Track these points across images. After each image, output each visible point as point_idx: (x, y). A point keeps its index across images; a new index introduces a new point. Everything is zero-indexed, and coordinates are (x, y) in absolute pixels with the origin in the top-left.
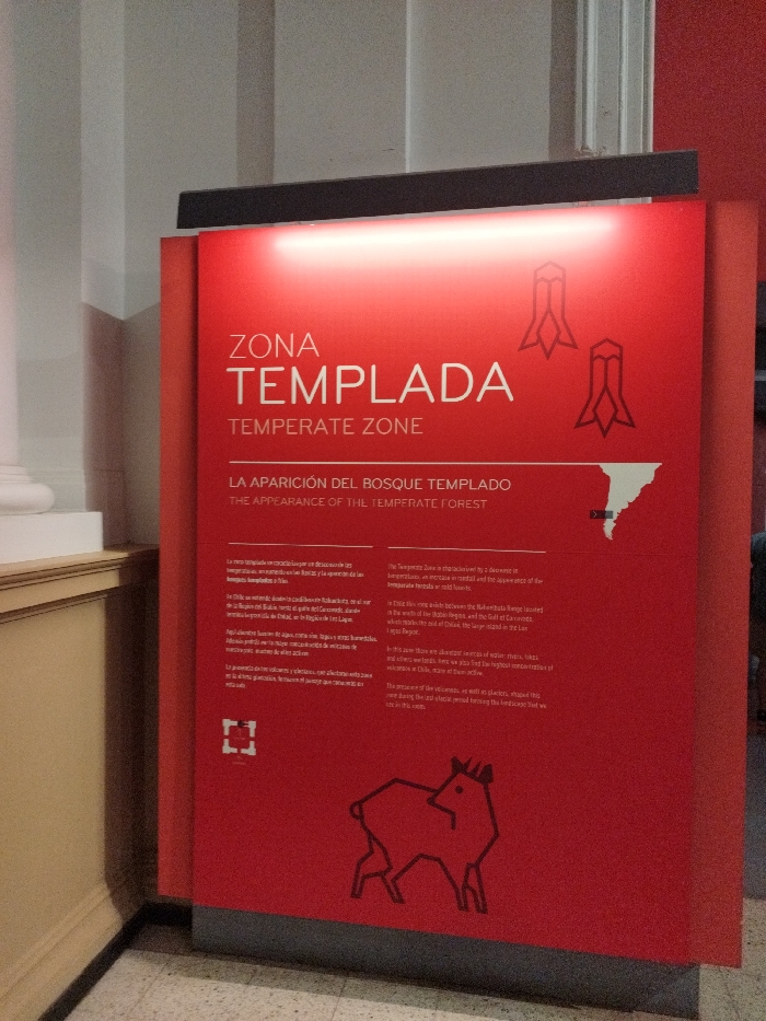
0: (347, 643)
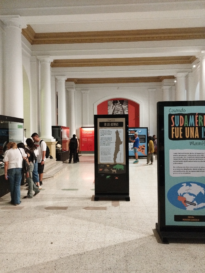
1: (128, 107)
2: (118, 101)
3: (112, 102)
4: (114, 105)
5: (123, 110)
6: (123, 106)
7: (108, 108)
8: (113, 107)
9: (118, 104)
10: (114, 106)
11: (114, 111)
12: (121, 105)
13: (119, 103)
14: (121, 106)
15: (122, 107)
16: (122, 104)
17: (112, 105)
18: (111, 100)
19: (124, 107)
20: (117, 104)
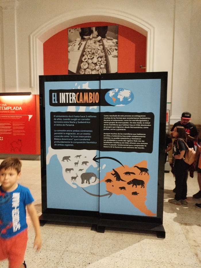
0: (10, 130)
1: (117, 43)
2: (94, 29)
3: (77, 32)
4: (83, 39)
5: (105, 51)
6: (105, 41)
7: (69, 48)
8: (80, 44)
9: (93, 38)
10: (84, 43)
11: (82, 55)
12: (100, 38)
13: (95, 33)
14: (99, 41)
15: (103, 45)
16: (104, 37)
17: (79, 39)
18: (75, 27)
19: (109, 43)
20: (91, 37)
